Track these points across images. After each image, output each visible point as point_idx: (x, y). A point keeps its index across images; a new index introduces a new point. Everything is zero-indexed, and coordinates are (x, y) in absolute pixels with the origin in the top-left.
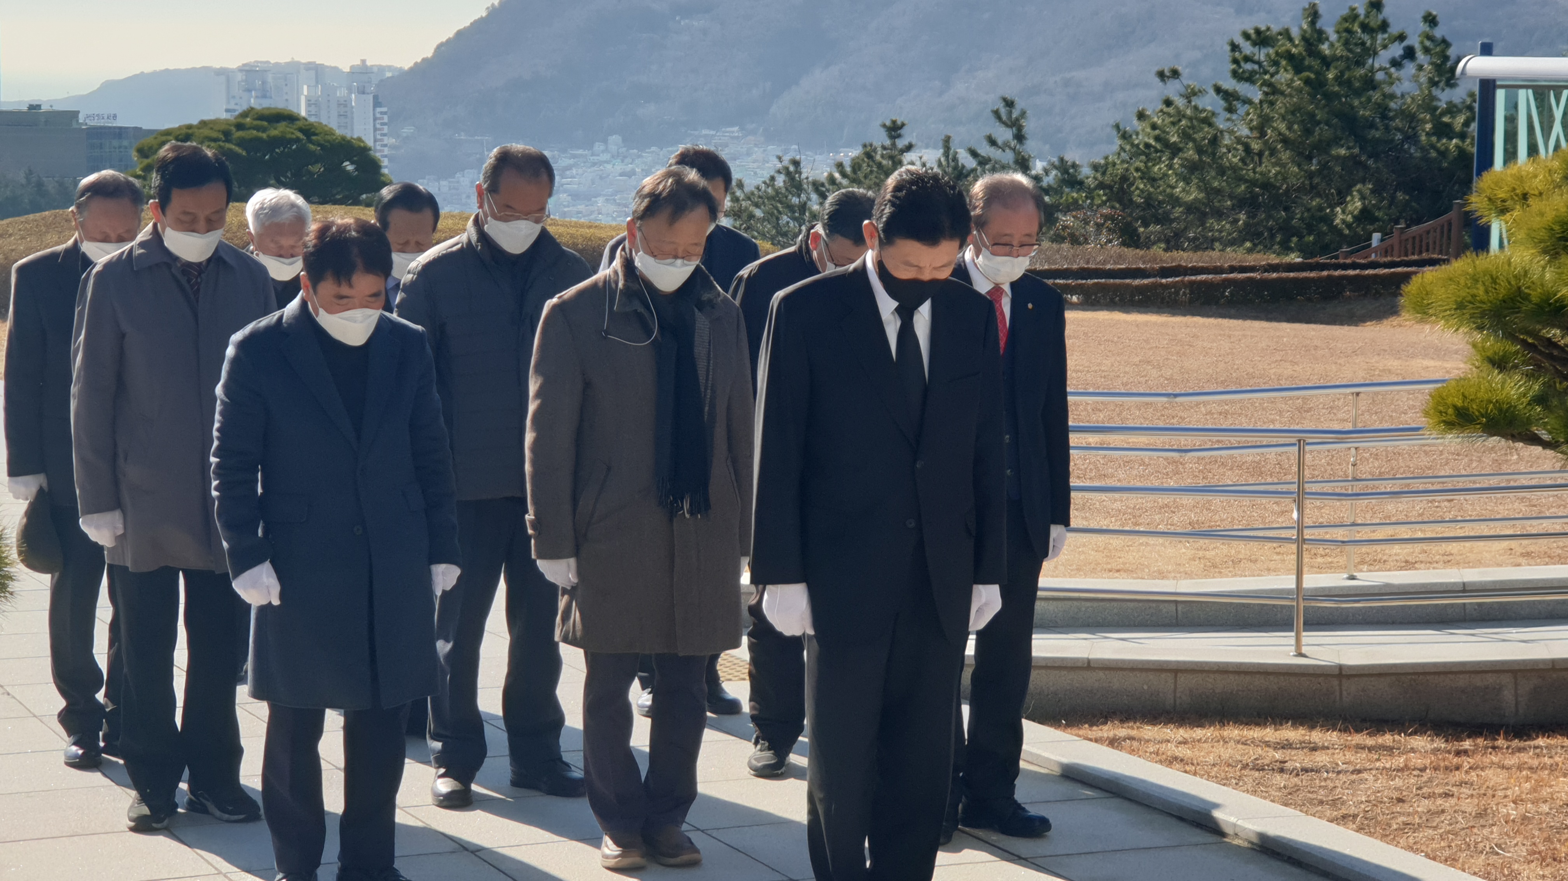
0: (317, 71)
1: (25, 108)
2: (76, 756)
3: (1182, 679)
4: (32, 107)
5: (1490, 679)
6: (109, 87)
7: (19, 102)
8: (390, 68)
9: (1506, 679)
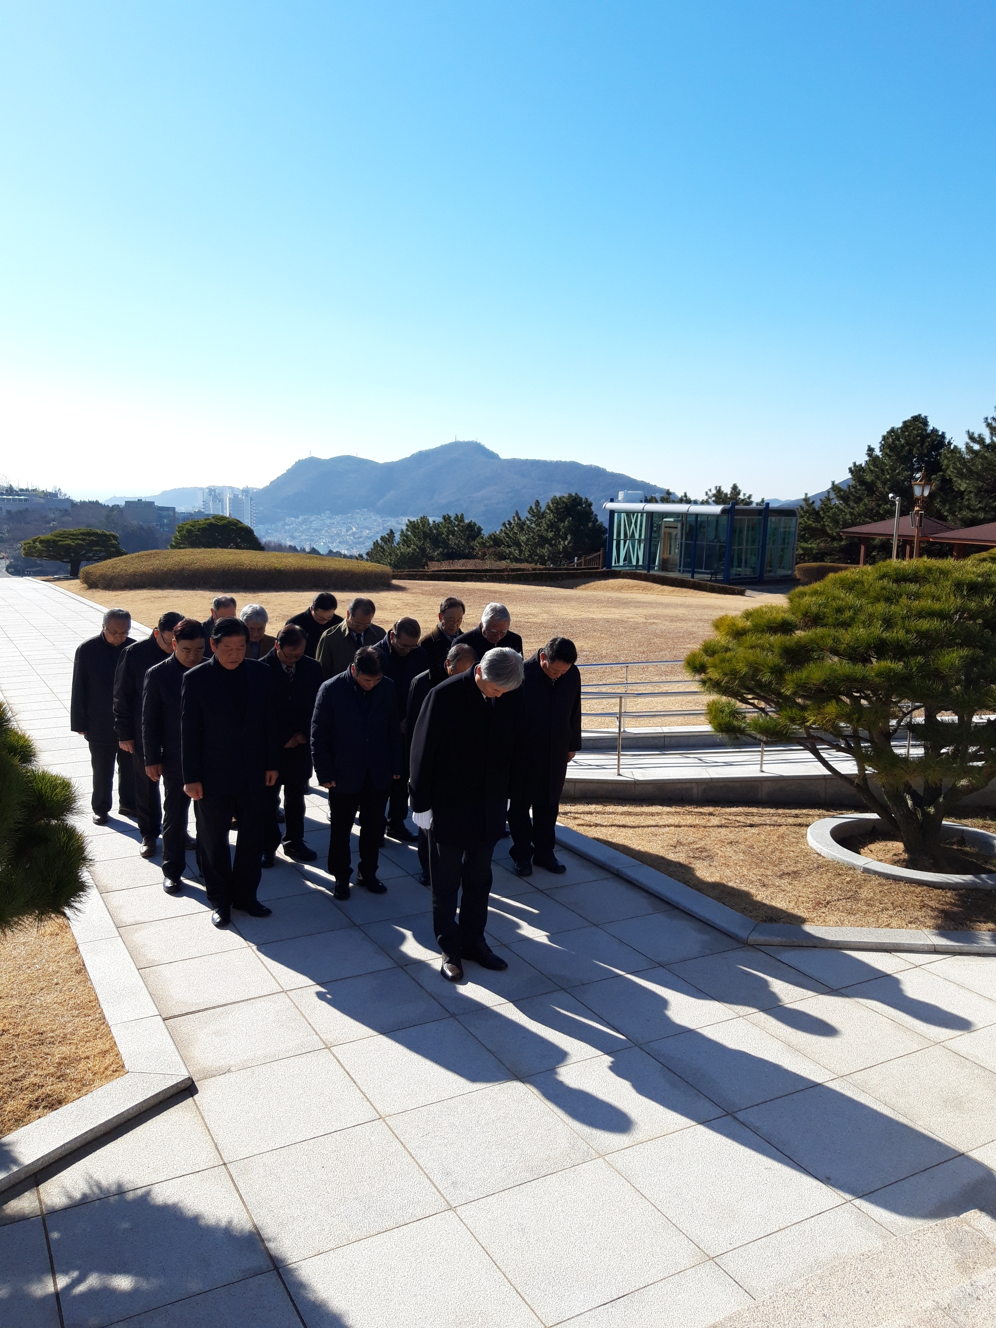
0: (231, 488)
1: (136, 500)
2: (98, 820)
3: (577, 784)
4: (139, 500)
5: (688, 785)
6: (164, 493)
7: (135, 498)
8: (256, 489)
9: (694, 785)
